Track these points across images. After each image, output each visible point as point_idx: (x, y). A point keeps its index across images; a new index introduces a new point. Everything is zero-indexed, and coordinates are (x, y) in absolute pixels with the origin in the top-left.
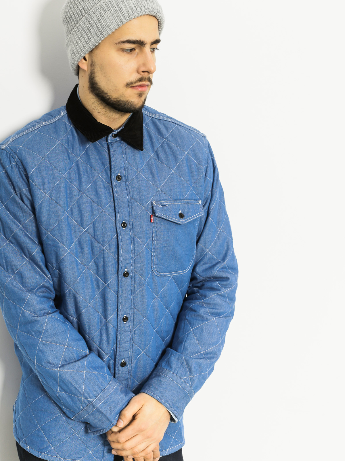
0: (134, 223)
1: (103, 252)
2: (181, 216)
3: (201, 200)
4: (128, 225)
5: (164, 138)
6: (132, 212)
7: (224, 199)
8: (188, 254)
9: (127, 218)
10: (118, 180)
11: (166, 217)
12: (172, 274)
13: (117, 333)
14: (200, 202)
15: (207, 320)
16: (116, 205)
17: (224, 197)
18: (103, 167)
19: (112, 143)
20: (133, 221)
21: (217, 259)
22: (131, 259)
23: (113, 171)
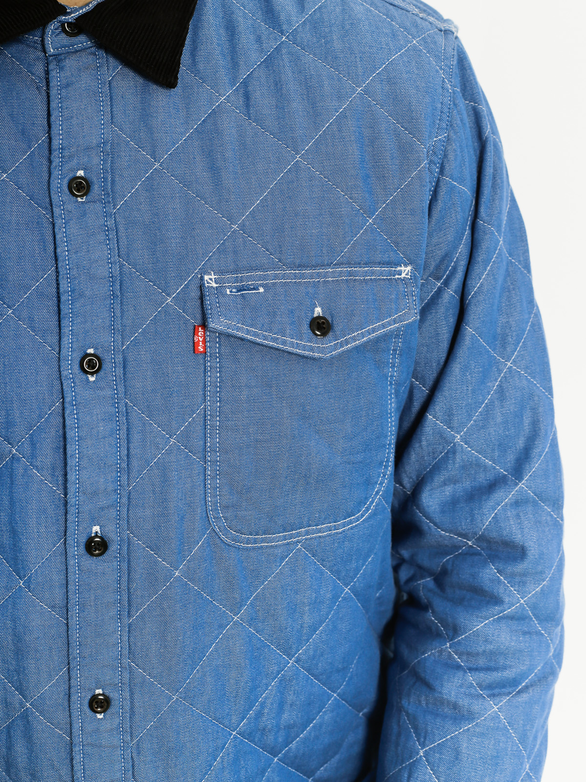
0: (130, 357)
1: (12, 463)
3: (411, 262)
4: (107, 366)
5: (282, 32)
6: (122, 317)
7: (526, 251)
8: (361, 462)
9: (106, 338)
10: (77, 196)
11: (256, 335)
12: (299, 535)
13: (72, 750)
14: (406, 271)
16: (62, 290)
17: (527, 244)
18: (23, 146)
19: (62, 57)
20: (127, 348)
21: (494, 468)
22: (116, 490)
23: (56, 161)
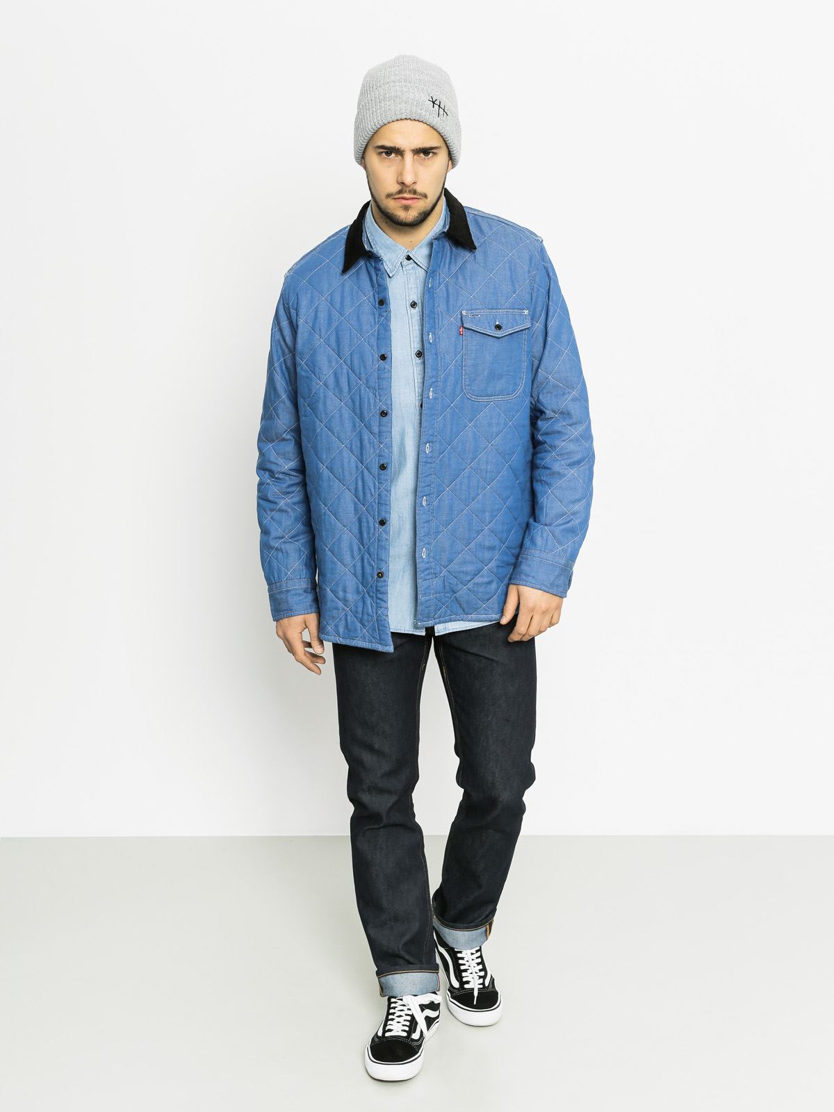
2: (498, 327)
3: (528, 309)
11: (478, 329)
15: (564, 475)
18: (372, 289)
